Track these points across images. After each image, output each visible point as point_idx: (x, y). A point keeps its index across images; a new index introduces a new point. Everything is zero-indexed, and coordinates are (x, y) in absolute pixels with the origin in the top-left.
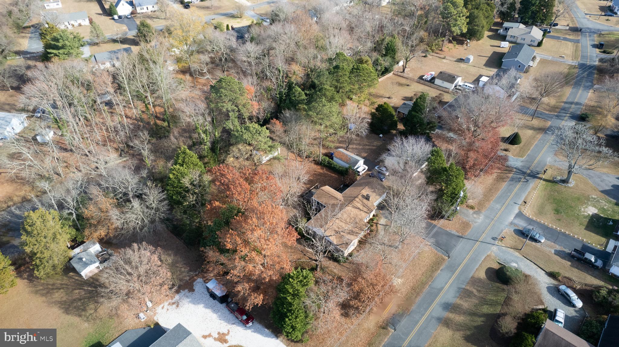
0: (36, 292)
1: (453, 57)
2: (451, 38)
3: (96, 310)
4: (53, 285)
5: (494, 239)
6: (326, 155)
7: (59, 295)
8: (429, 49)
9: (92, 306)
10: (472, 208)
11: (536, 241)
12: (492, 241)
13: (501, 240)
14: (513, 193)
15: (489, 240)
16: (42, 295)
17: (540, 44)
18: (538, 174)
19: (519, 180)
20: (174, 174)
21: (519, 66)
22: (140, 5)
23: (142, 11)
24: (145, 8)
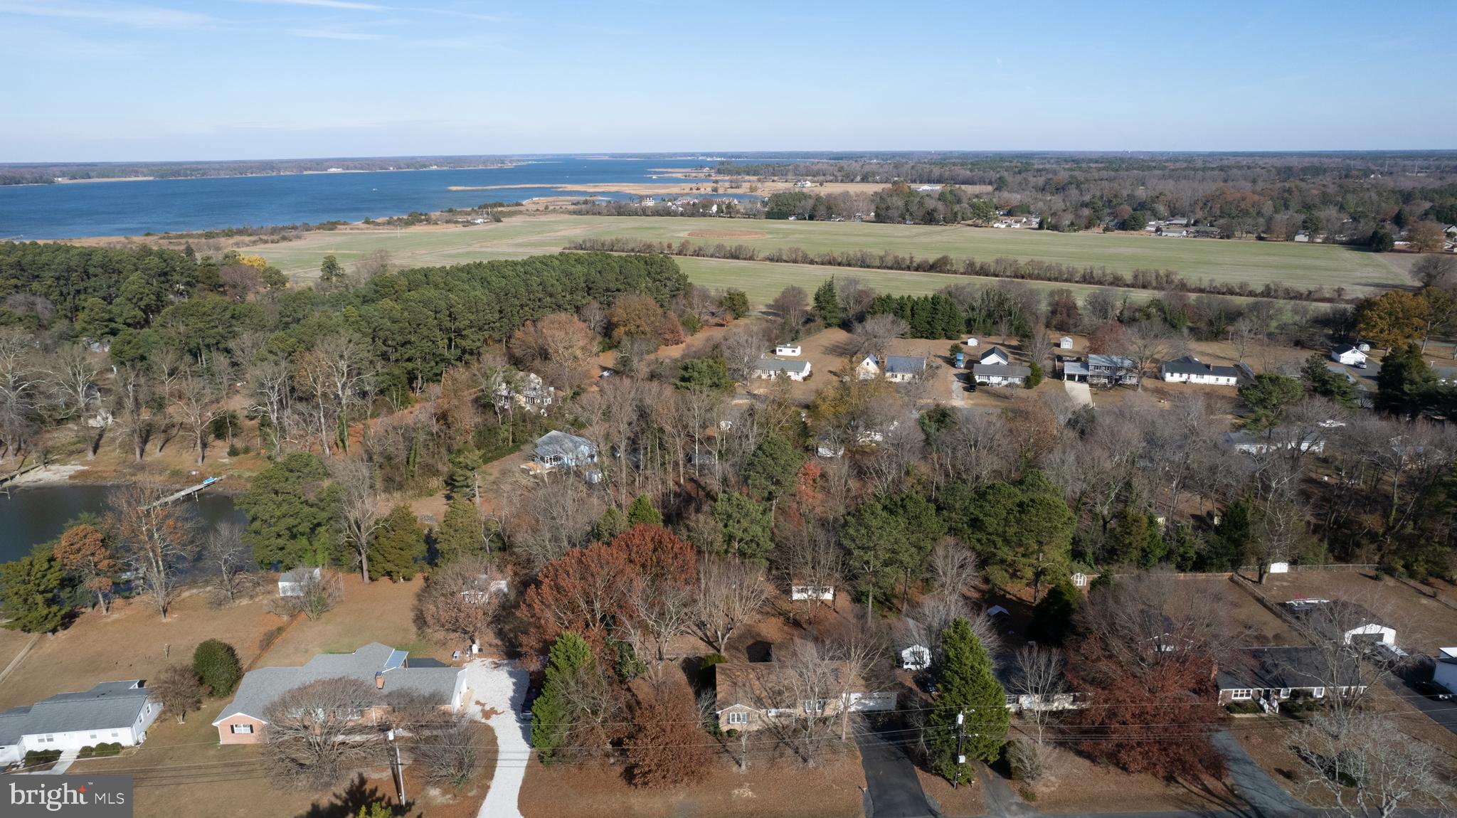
22: (892, 370)
23: (894, 380)
24: (899, 376)
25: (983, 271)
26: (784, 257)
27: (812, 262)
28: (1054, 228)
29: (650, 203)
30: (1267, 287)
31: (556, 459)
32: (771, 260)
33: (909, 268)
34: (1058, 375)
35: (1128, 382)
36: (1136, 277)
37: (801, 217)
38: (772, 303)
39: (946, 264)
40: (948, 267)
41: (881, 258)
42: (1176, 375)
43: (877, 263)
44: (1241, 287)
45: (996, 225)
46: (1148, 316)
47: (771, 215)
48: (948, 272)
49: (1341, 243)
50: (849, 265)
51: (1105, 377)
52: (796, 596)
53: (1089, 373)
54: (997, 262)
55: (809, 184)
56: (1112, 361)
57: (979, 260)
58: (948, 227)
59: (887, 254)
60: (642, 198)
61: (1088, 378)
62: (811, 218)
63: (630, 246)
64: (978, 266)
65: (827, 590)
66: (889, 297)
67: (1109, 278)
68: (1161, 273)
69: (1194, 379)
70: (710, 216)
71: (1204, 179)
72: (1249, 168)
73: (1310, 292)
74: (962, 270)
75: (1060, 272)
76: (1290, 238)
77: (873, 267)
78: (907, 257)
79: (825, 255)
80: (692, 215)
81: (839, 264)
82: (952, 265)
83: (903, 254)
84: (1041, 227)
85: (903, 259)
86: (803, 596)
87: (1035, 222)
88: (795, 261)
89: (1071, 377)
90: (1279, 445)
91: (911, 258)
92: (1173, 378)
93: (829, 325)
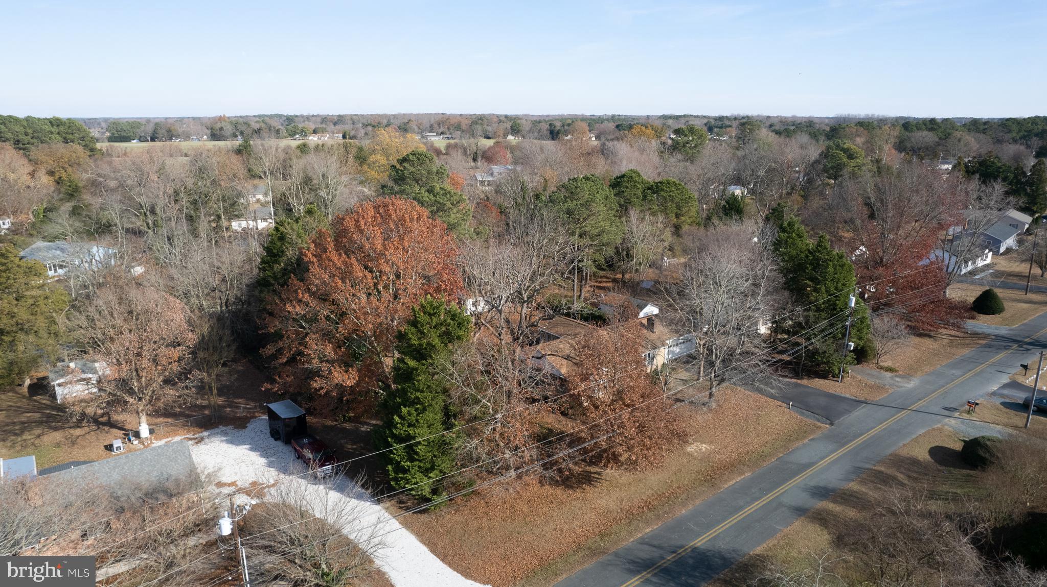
5: (948, 409)
10: (890, 370)
13: (969, 412)
15: (937, 409)
19: (1004, 349)
31: (61, 265)
37: (142, 140)
45: (310, 138)
47: (113, 139)
76: (505, 137)
84: (344, 138)
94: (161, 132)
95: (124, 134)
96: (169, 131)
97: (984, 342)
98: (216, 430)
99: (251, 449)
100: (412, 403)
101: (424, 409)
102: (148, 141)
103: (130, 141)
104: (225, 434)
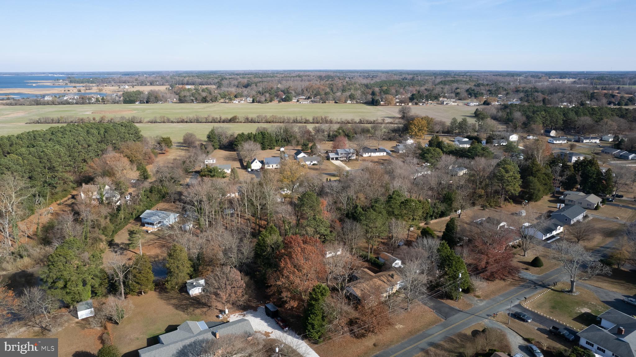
0: (161, 298)
1: (509, 212)
2: (507, 197)
3: (193, 311)
4: (172, 296)
5: (488, 315)
6: (376, 258)
7: (173, 301)
8: (487, 204)
9: (192, 309)
10: (478, 297)
11: (524, 320)
12: (487, 317)
13: (494, 317)
14: (520, 293)
15: (484, 315)
16: (165, 300)
17: (597, 208)
18: (549, 285)
19: (529, 287)
20: (262, 237)
21: (566, 220)
22: (268, 163)
23: (269, 168)
24: (271, 166)
25: (252, 121)
26: (158, 121)
27: (172, 122)
28: (259, 102)
29: (47, 98)
30: (360, 120)
31: (159, 222)
32: (151, 122)
33: (219, 122)
34: (328, 158)
35: (353, 158)
36: (313, 119)
37: (141, 102)
38: (182, 141)
39: (236, 119)
40: (237, 120)
41: (206, 118)
42: (367, 154)
43: (204, 120)
44: (352, 121)
45: (234, 102)
46: (340, 133)
47: (125, 102)
48: (238, 122)
49: (362, 103)
50: (191, 122)
51: (345, 157)
52: (328, 256)
53: (339, 156)
54: (258, 117)
55: (127, 87)
56: (346, 151)
57: (250, 116)
58: (214, 104)
59: (209, 116)
60: (44, 96)
61: (339, 158)
62: (147, 102)
63: (70, 120)
64: (250, 119)
65: (339, 251)
66: (243, 134)
67: (304, 121)
68: (323, 117)
69: (373, 154)
70: (92, 104)
71: (294, 81)
72: (308, 76)
73: (374, 121)
74: (243, 121)
75: (284, 119)
76: (345, 102)
77: (203, 123)
78: (218, 117)
79: (178, 119)
80: (83, 103)
81: (186, 122)
82: (238, 119)
83: (217, 116)
84: (253, 102)
85: (217, 118)
86: (330, 255)
87: (250, 100)
88: (164, 122)
89: (333, 159)
90: (423, 173)
91: (220, 117)
92: (366, 155)
93: (215, 149)
94: (152, 98)
95: (132, 99)
96: (156, 97)
97: (522, 283)
98: (248, 311)
99: (261, 319)
100: (313, 314)
101: (317, 316)
102: (144, 103)
103: (134, 103)
104: (251, 313)
